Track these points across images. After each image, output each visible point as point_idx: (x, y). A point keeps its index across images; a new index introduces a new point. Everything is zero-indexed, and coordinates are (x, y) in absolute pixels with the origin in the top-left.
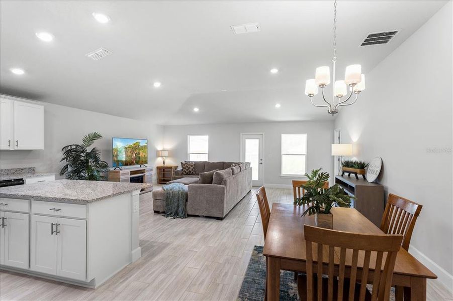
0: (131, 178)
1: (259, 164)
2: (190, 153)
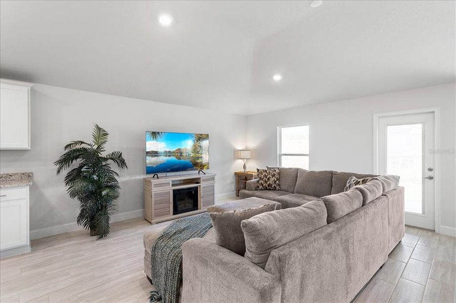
0: (174, 191)
1: (424, 178)
2: (282, 153)
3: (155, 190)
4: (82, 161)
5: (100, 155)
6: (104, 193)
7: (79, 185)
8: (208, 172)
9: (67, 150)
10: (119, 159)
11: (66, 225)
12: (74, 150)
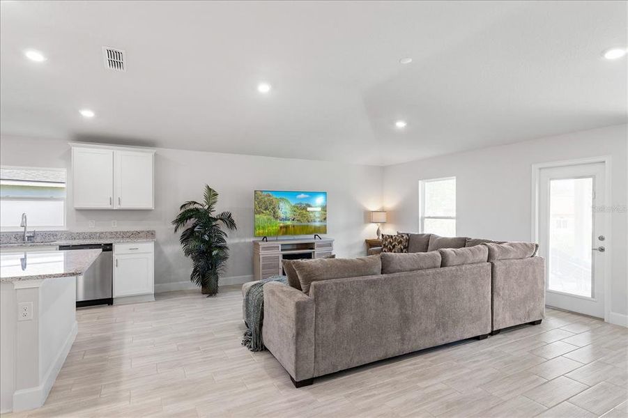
0: (284, 255)
1: (593, 250)
2: (426, 216)
3: (262, 253)
4: (195, 221)
5: (210, 216)
6: (214, 253)
7: (193, 244)
8: (325, 237)
9: (182, 211)
10: (229, 220)
11: (181, 283)
12: (188, 210)
